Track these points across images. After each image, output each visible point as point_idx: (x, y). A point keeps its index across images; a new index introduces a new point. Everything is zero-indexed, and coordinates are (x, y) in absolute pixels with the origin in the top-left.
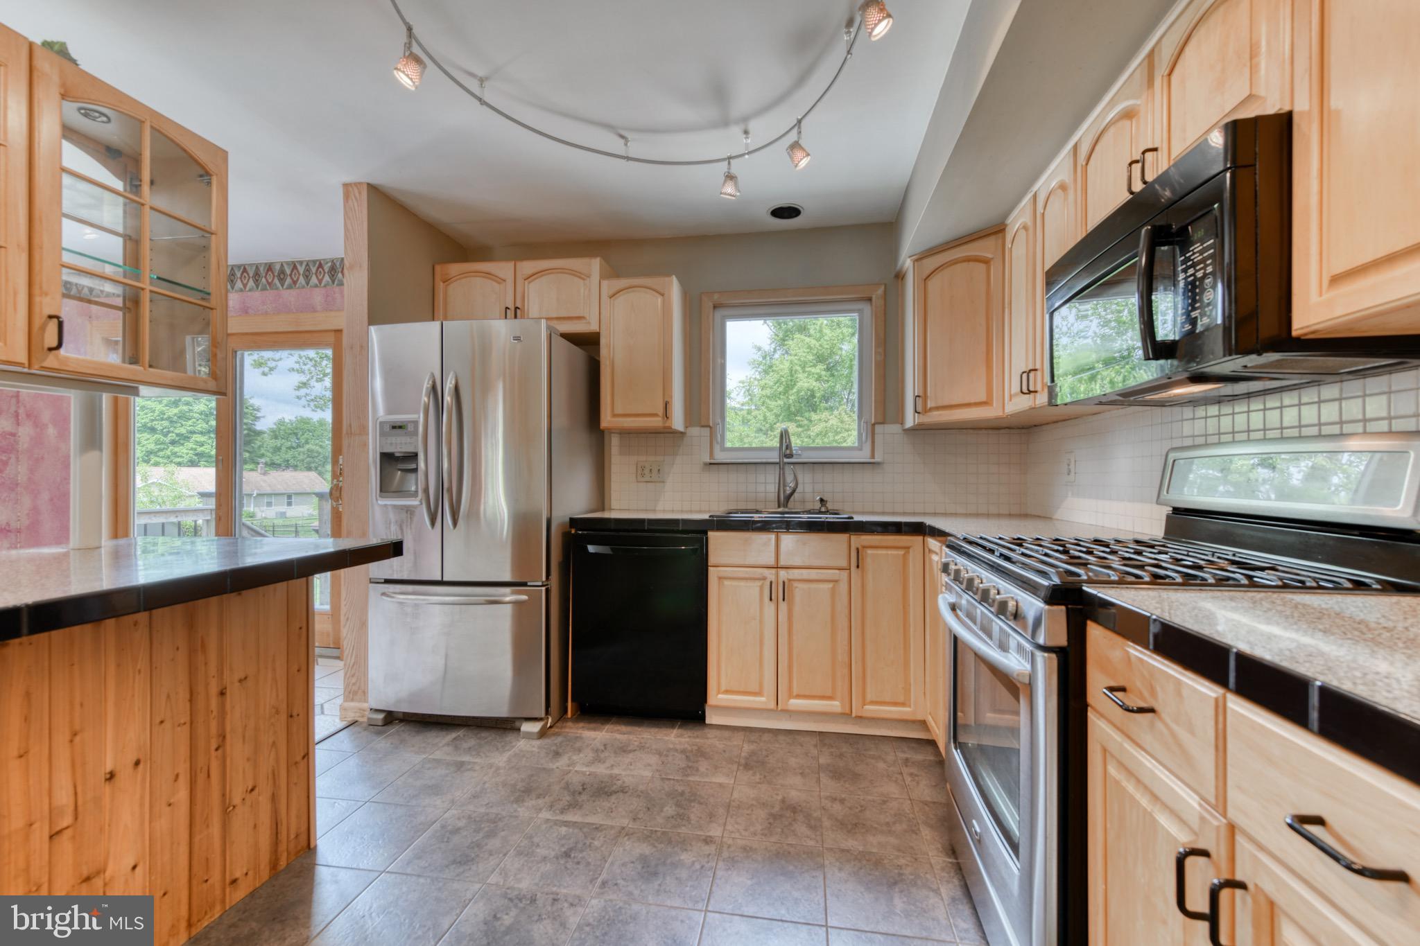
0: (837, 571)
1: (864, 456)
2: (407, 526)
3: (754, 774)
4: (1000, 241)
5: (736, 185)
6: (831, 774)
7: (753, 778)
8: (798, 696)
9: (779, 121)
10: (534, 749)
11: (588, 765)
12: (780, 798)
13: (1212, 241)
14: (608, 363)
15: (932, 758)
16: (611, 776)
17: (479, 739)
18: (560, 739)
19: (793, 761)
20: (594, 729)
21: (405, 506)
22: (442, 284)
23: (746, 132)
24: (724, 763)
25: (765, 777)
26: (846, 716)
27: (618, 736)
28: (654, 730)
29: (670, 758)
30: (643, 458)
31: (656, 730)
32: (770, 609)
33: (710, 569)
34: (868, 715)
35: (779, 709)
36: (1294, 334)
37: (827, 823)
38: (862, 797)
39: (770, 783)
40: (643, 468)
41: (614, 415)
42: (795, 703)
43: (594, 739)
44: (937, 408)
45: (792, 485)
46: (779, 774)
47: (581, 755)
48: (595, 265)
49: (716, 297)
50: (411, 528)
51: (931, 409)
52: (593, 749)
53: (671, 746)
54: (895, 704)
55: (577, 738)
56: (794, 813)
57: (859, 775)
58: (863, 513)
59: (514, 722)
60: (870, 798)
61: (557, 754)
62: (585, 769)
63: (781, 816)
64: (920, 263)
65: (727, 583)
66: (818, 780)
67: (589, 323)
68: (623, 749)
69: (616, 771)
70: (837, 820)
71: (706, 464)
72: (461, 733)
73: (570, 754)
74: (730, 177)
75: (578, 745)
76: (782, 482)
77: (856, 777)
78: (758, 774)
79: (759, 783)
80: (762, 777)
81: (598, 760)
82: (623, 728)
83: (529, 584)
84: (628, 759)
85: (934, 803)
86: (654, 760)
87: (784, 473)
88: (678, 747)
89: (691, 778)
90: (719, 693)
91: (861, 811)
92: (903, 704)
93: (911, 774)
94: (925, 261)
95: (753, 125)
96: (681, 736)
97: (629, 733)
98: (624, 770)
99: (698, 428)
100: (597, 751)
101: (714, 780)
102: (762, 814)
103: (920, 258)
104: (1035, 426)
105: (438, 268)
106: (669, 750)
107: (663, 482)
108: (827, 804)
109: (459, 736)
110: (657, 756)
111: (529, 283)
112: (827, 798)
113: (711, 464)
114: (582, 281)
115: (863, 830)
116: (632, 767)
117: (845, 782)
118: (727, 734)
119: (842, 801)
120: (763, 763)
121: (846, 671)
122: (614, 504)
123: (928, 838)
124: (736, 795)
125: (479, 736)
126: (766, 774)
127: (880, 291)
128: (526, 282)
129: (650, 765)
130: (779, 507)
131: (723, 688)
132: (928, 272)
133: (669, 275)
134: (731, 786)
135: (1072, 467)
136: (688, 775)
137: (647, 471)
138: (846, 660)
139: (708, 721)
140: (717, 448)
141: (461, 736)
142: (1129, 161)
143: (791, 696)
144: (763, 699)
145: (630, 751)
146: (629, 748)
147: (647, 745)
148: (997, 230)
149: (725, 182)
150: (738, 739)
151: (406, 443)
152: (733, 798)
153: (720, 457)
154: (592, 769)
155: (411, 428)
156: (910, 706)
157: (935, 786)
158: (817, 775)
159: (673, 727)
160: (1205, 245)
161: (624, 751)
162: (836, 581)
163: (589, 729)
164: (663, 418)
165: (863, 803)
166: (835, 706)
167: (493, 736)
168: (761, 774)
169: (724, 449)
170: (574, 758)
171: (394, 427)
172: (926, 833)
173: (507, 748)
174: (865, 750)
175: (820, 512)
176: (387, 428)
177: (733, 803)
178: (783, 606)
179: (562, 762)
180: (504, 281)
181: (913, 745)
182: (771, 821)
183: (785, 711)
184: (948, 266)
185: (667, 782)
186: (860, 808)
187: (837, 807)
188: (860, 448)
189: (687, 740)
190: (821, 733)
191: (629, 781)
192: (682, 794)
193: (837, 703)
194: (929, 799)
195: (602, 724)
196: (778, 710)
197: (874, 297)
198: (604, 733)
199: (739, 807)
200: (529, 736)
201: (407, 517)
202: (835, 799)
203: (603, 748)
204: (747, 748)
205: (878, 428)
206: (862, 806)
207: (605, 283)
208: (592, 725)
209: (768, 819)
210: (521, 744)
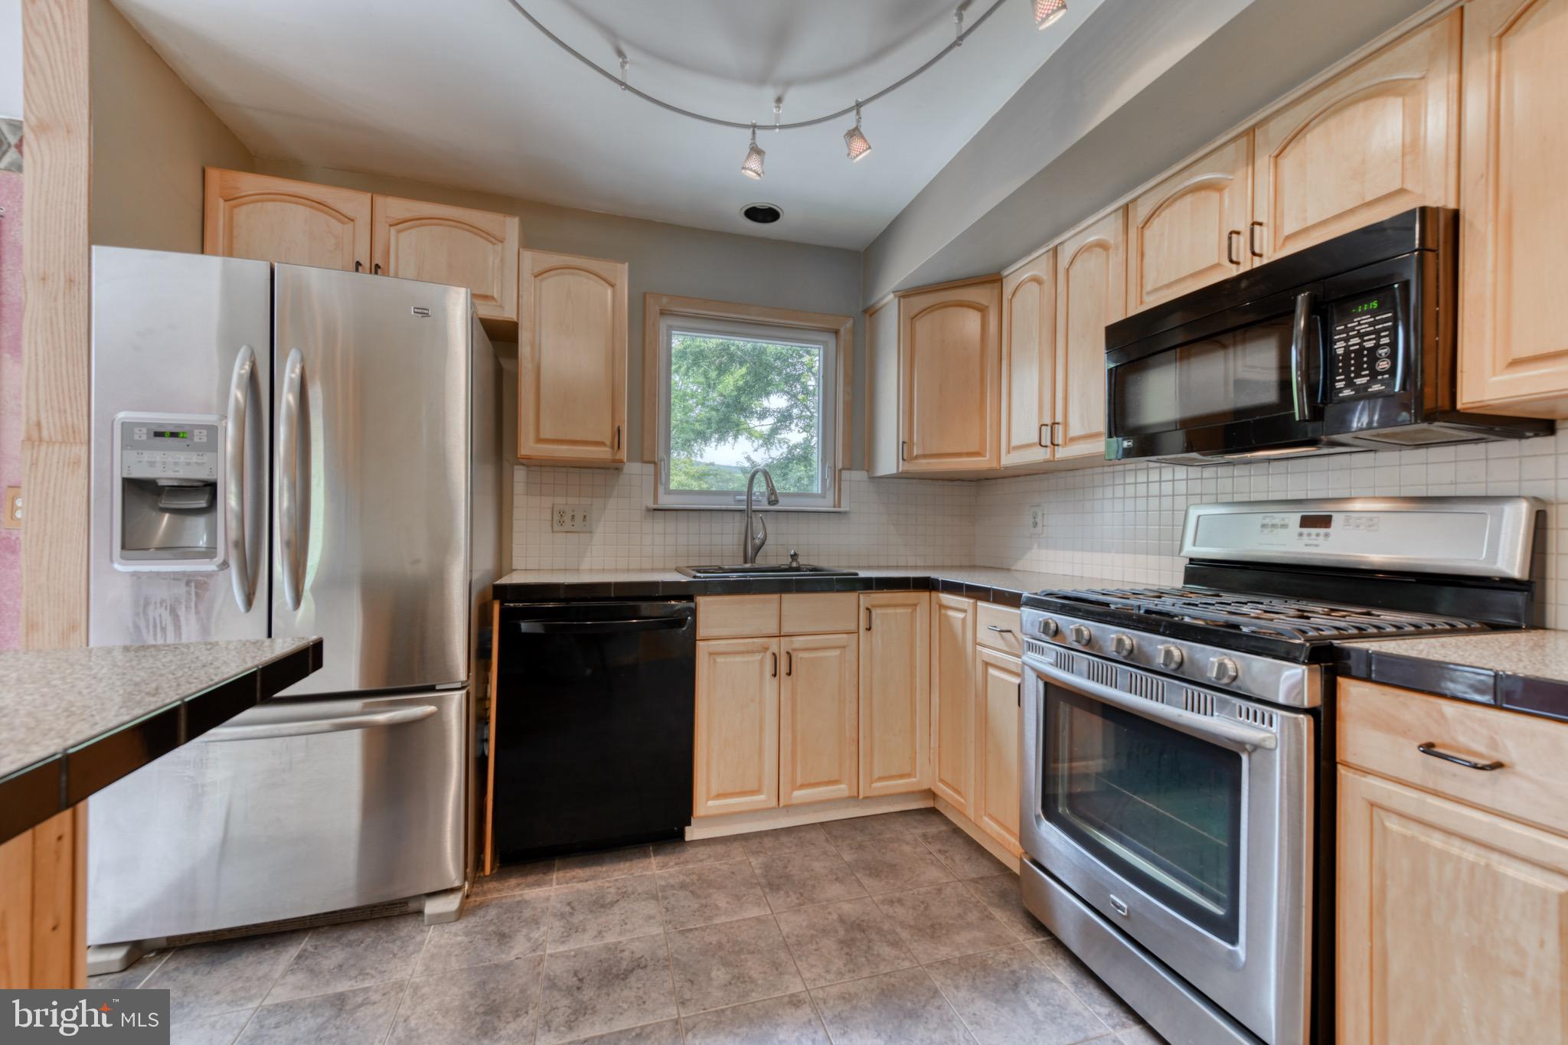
0: (845, 636)
1: (826, 504)
2: (187, 608)
3: (787, 895)
4: (996, 292)
5: (762, 162)
6: (867, 872)
7: (789, 899)
8: (803, 786)
9: (833, 97)
10: (459, 938)
11: (563, 939)
12: (835, 917)
13: (1390, 315)
14: (530, 366)
15: (943, 828)
16: (607, 948)
17: (350, 944)
18: (492, 913)
19: (817, 866)
20: (538, 884)
21: (184, 573)
22: (221, 202)
23: (779, 100)
24: (743, 889)
25: (802, 895)
26: (854, 799)
27: (581, 886)
28: (624, 866)
29: (672, 900)
30: (560, 501)
31: (628, 864)
32: (770, 685)
33: (699, 644)
34: (876, 793)
35: (781, 805)
36: (1459, 406)
37: (905, 934)
38: (915, 891)
39: (812, 901)
40: (562, 514)
41: (539, 440)
42: (800, 795)
43: (548, 899)
44: (925, 456)
45: (760, 535)
46: (814, 886)
47: (543, 929)
48: (511, 227)
49: (665, 300)
50: (197, 612)
51: (917, 457)
52: (555, 915)
53: (663, 883)
54: (902, 776)
55: (522, 903)
56: (864, 931)
57: (895, 865)
58: (869, 568)
59: (407, 903)
60: (922, 890)
61: (503, 938)
62: (562, 949)
63: (853, 940)
64: (907, 300)
65: (720, 660)
66: (860, 884)
67: (501, 307)
68: (600, 904)
69: (611, 938)
70: (911, 927)
71: (648, 510)
72: (306, 943)
73: (524, 931)
74: (756, 150)
75: (527, 913)
76: (748, 533)
77: (893, 869)
78: (791, 893)
79: (800, 905)
80: (798, 895)
81: (572, 930)
82: (580, 873)
83: (437, 688)
84: (615, 915)
85: (982, 878)
86: (651, 908)
87: (752, 523)
88: (672, 881)
89: (717, 921)
90: (708, 799)
91: (926, 908)
92: (909, 775)
93: (940, 851)
94: (912, 299)
95: (792, 95)
96: (664, 866)
97: (593, 878)
98: (620, 934)
99: (640, 464)
100: (562, 916)
101: (746, 915)
102: (829, 944)
103: (906, 294)
104: (987, 479)
105: (213, 175)
106: (663, 889)
107: (591, 532)
108: (885, 908)
109: (305, 950)
110: (654, 902)
111: (399, 232)
112: (883, 902)
113: (655, 510)
114: (490, 245)
115: (944, 932)
116: (629, 927)
117: (887, 877)
118: (720, 849)
119: (900, 901)
120: (788, 877)
121: (854, 748)
122: (517, 563)
123: (1006, 920)
124: (785, 930)
125: (344, 940)
126: (801, 891)
127: (849, 324)
128: (393, 230)
129: (651, 917)
130: (745, 562)
131: (714, 793)
132: (916, 311)
133: (623, 262)
134: (771, 917)
135: (1039, 520)
136: (710, 918)
137: (567, 518)
138: (855, 735)
139: (687, 838)
140: (661, 490)
141: (310, 949)
142: (1230, 231)
143: (795, 787)
144: (762, 797)
145: (612, 904)
146: (608, 900)
147: (630, 889)
148: (993, 279)
149: (749, 156)
150: (737, 853)
151: (188, 464)
152: (784, 934)
153: (665, 501)
154: (572, 946)
155: (200, 437)
156: (915, 777)
157: (969, 859)
158: (853, 877)
159: (646, 855)
160: (1377, 318)
161: (603, 906)
162: (844, 647)
163: (530, 886)
164: (612, 447)
165: (921, 898)
166: (842, 790)
167: (373, 934)
168: (795, 893)
169: (669, 492)
170: (535, 935)
171: (158, 434)
172: (999, 915)
173: (411, 948)
174: (880, 834)
175: (791, 569)
176: (141, 435)
177: (789, 941)
178: (786, 681)
179: (519, 948)
180: (353, 220)
181: (918, 817)
182: (846, 950)
183: (788, 807)
184: (938, 309)
185: (690, 935)
186: (922, 907)
187: (900, 911)
188: (823, 496)
189: (677, 868)
190: (822, 824)
191: (639, 948)
192: (720, 946)
193: (843, 786)
194: (974, 876)
195: (544, 873)
196: (782, 807)
197: (842, 331)
198: (555, 886)
199: (799, 944)
200: (440, 919)
201: (189, 593)
202: (893, 902)
203: (568, 909)
204: (756, 862)
205: (846, 474)
206: (923, 902)
207: (528, 256)
208: (531, 879)
209: (842, 949)
210: (432, 938)
